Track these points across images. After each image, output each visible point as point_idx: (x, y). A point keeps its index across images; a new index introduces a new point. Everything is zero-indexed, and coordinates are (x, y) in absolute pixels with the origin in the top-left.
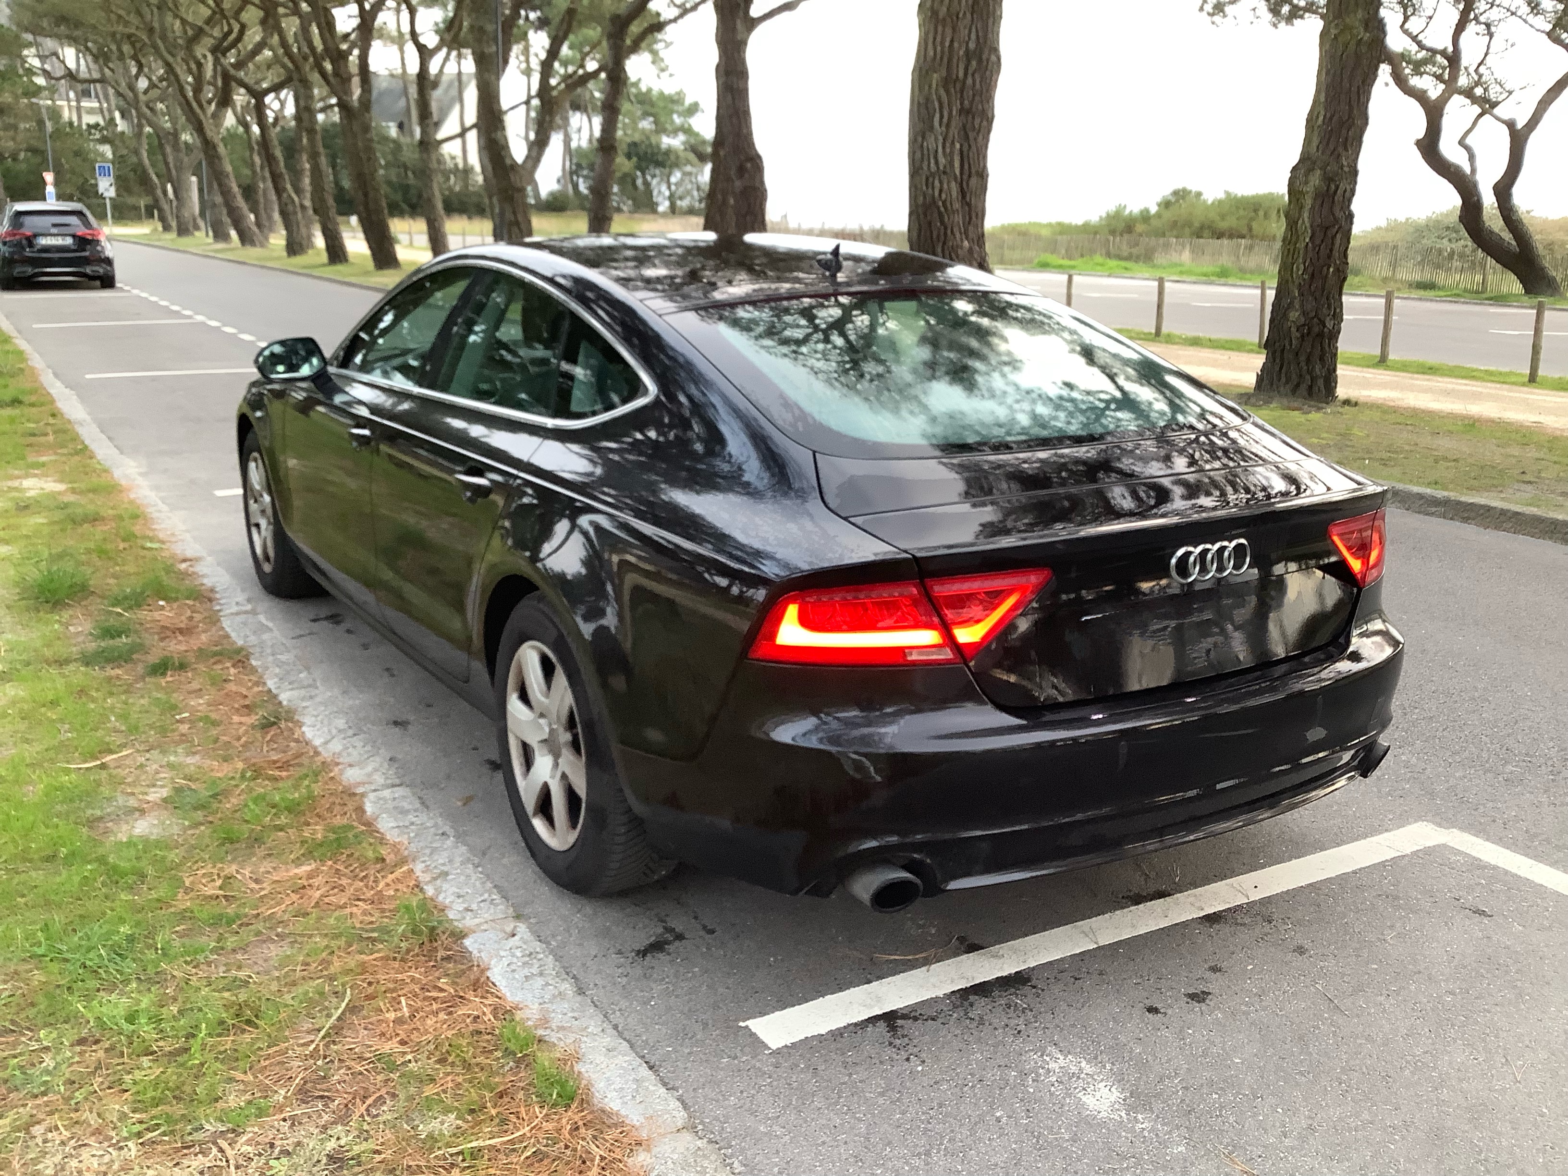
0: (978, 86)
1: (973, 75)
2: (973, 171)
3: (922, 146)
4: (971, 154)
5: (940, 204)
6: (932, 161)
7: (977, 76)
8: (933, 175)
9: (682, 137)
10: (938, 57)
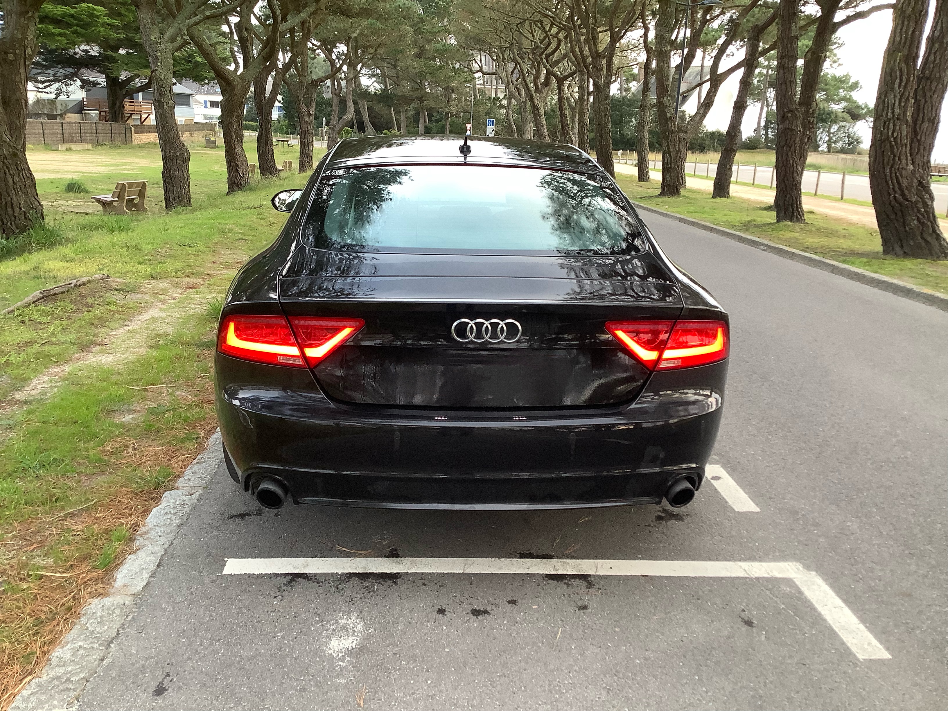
0: (938, 61)
1: (935, 54)
2: (926, 118)
3: (884, 100)
4: (926, 107)
5: (892, 139)
6: (890, 111)
7: (938, 53)
8: (889, 120)
9: (844, 104)
10: (903, 41)
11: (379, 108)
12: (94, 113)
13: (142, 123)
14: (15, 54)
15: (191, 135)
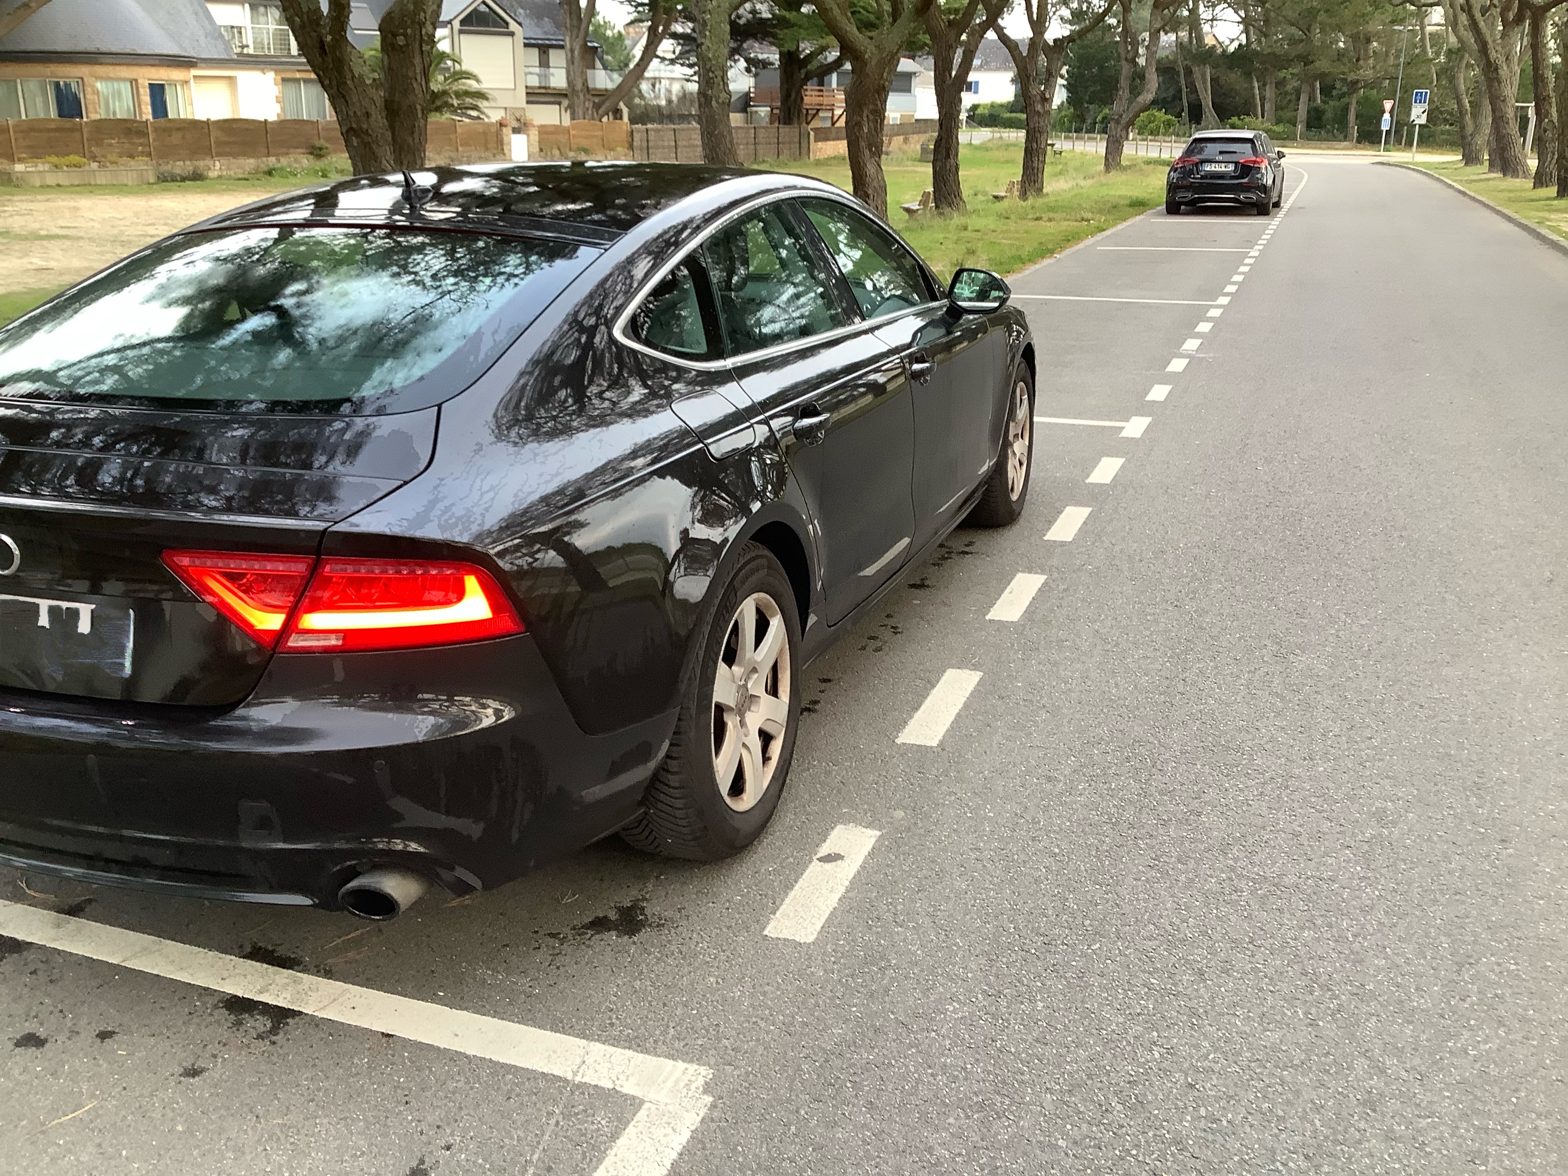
11: (1233, 78)
12: (763, 111)
13: (833, 124)
14: (405, 35)
15: (906, 140)
